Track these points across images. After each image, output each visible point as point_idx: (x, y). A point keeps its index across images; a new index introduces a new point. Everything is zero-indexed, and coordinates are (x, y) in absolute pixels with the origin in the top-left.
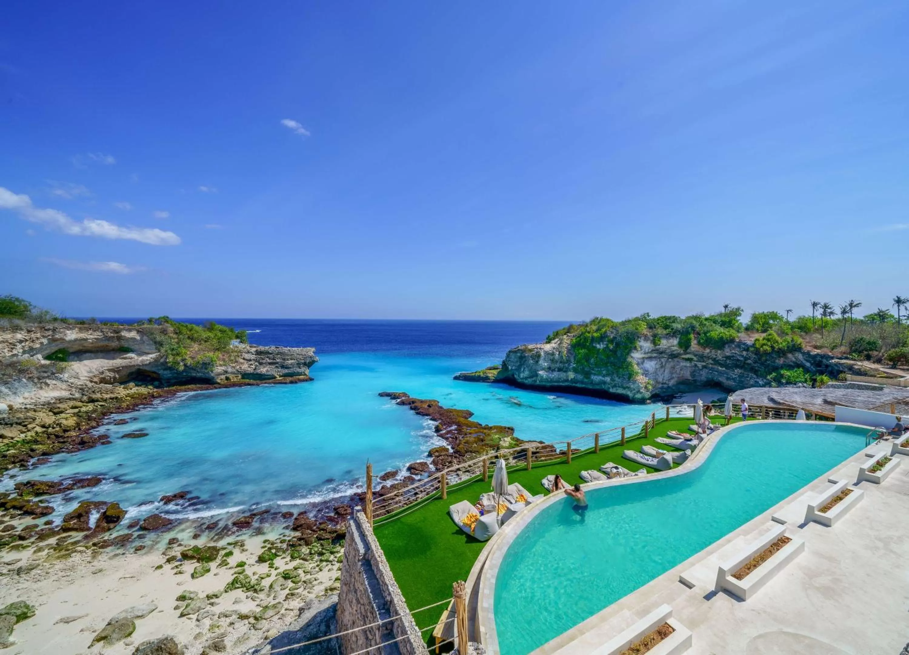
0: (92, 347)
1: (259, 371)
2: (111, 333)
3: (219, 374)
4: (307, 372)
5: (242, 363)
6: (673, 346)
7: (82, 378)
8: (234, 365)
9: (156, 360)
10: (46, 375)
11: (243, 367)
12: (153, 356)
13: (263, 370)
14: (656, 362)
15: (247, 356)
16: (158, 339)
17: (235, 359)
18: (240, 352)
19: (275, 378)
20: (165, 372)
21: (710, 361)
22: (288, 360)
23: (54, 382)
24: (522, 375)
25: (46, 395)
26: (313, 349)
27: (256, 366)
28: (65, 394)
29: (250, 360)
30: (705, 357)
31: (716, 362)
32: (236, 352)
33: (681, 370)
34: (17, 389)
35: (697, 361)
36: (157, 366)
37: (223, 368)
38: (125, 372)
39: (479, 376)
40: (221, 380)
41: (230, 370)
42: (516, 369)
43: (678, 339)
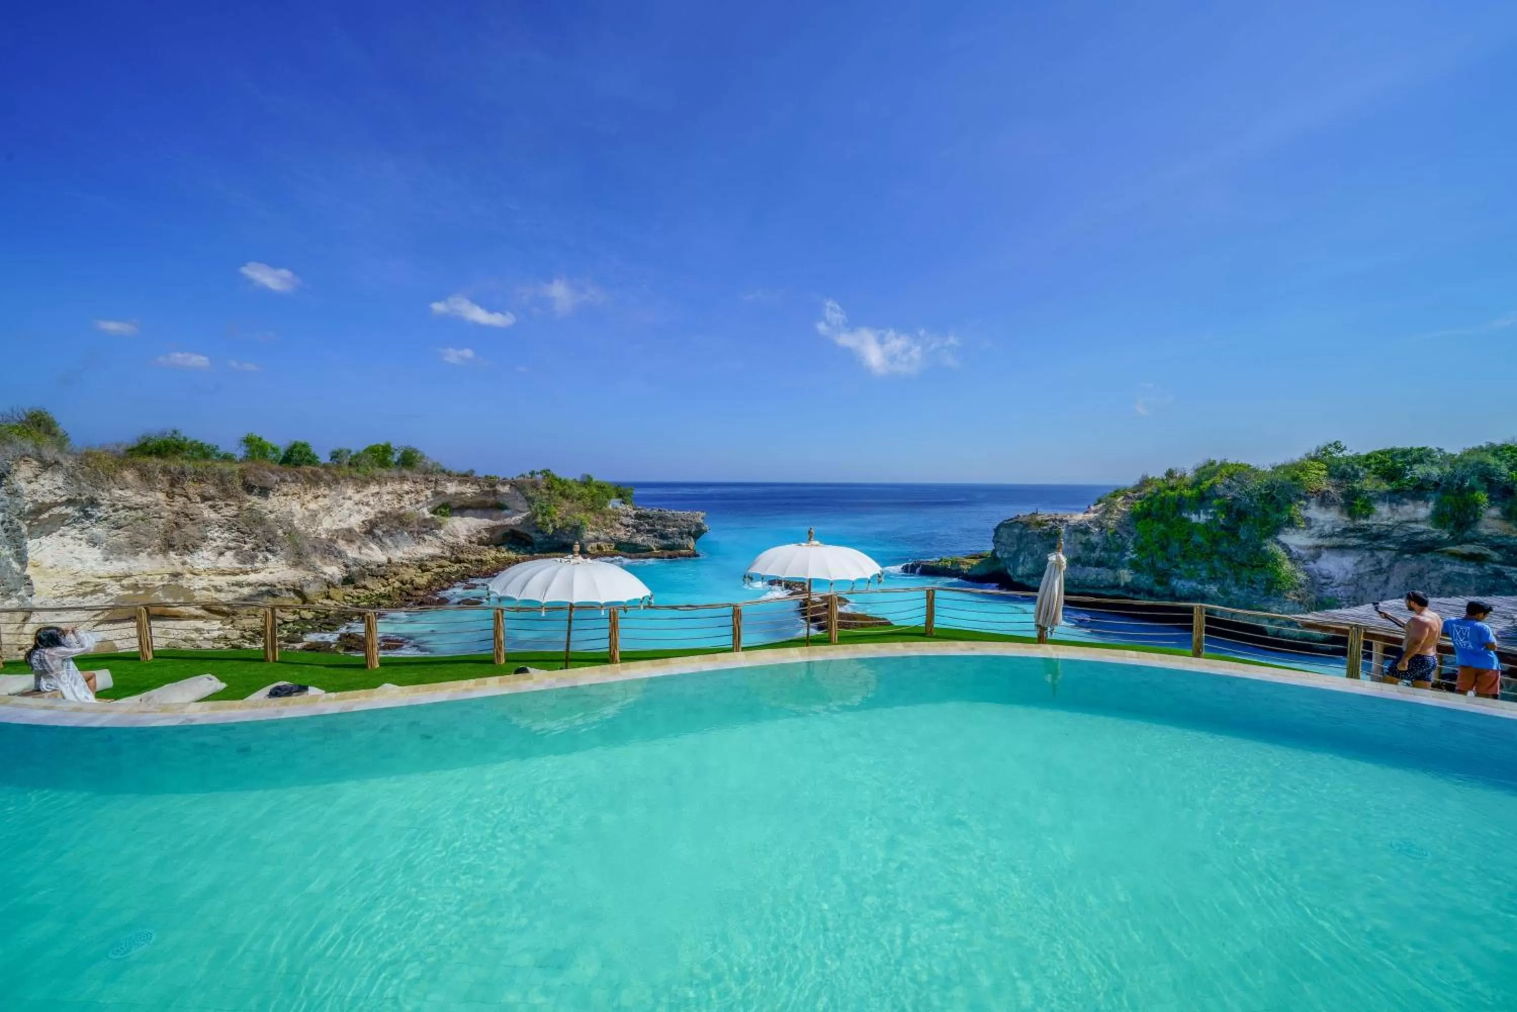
0: (472, 503)
1: (634, 540)
2: (487, 486)
3: (590, 541)
4: (692, 544)
5: (618, 529)
6: (1416, 521)
7: (462, 537)
8: (608, 531)
9: (527, 519)
10: (424, 530)
11: (618, 534)
12: (525, 514)
13: (639, 539)
14: (1358, 558)
15: (625, 520)
16: (530, 494)
17: (611, 522)
18: (619, 514)
19: (651, 550)
20: (538, 535)
22: (669, 527)
23: (430, 538)
24: (1020, 570)
25: (422, 551)
26: (703, 514)
27: (634, 533)
28: (437, 551)
29: (628, 526)
32: (614, 514)
34: (398, 542)
35: (1501, 563)
36: (528, 527)
37: (594, 534)
38: (499, 533)
39: (945, 568)
40: (592, 548)
41: (602, 536)
42: (1009, 559)
43: (1431, 504)
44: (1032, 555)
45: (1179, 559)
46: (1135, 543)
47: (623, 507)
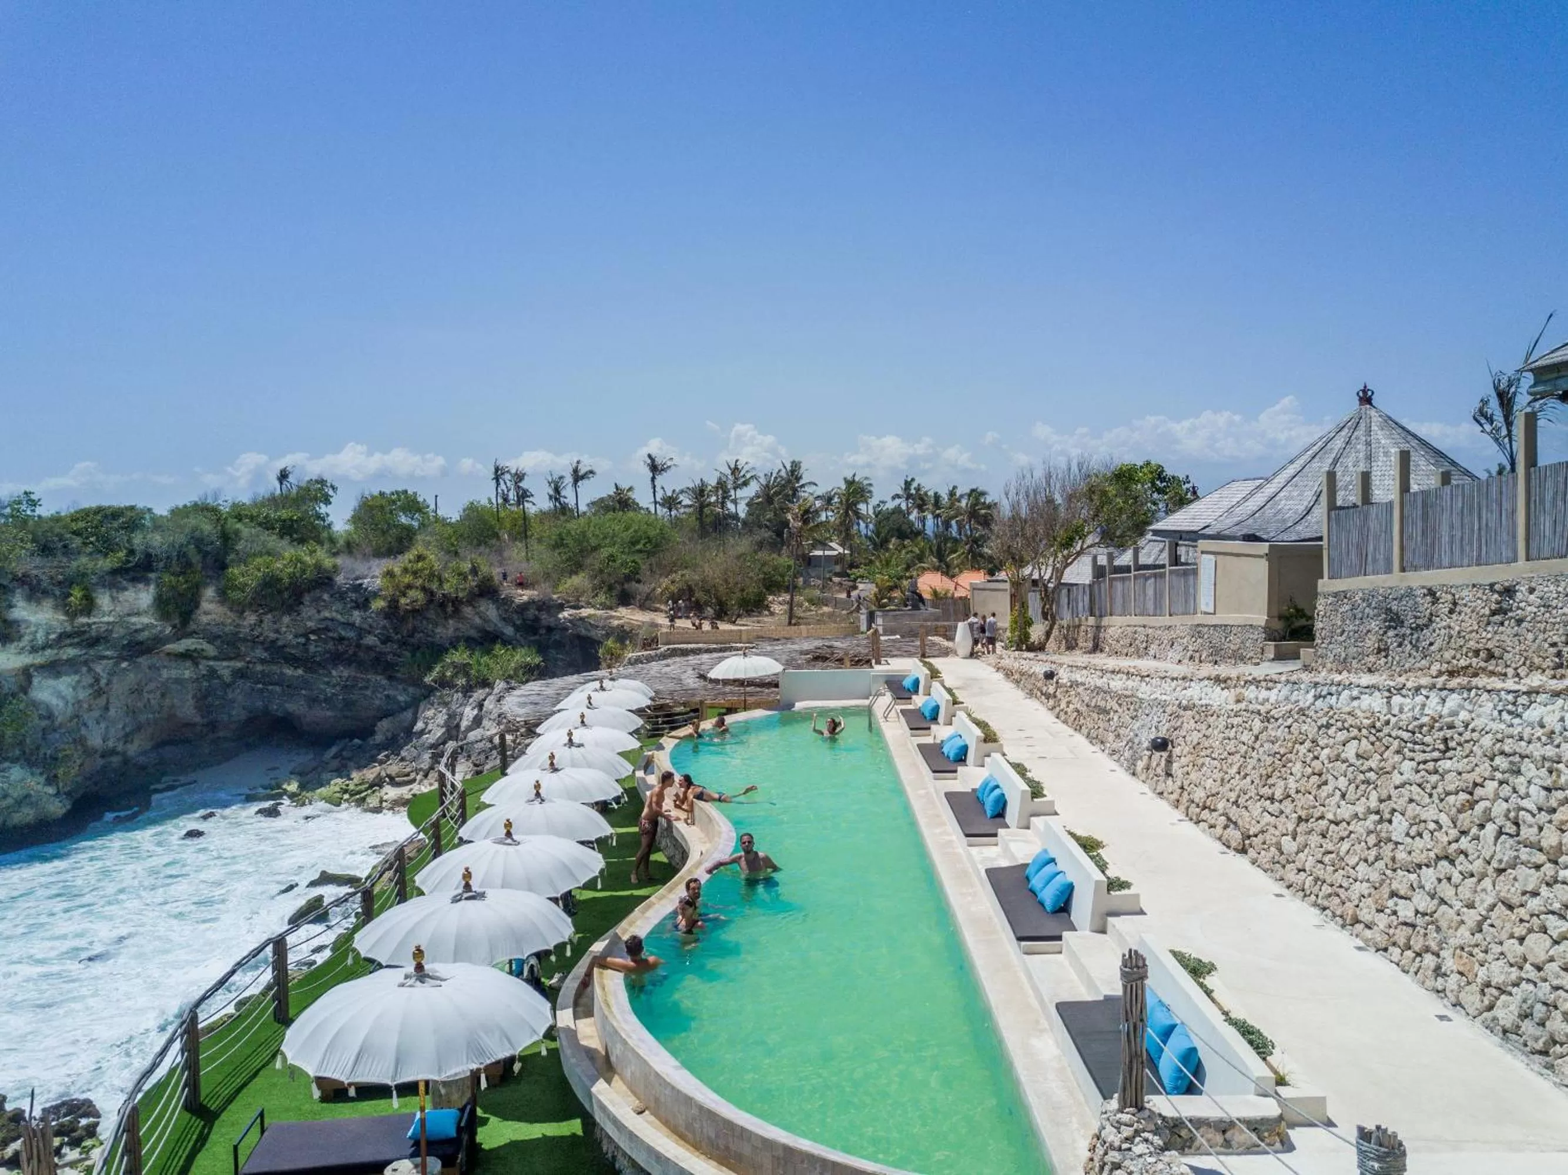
6: (138, 614)
14: (74, 678)
21: (260, 653)
30: (245, 640)
31: (277, 652)
33: (163, 695)
35: (215, 658)
43: (152, 588)
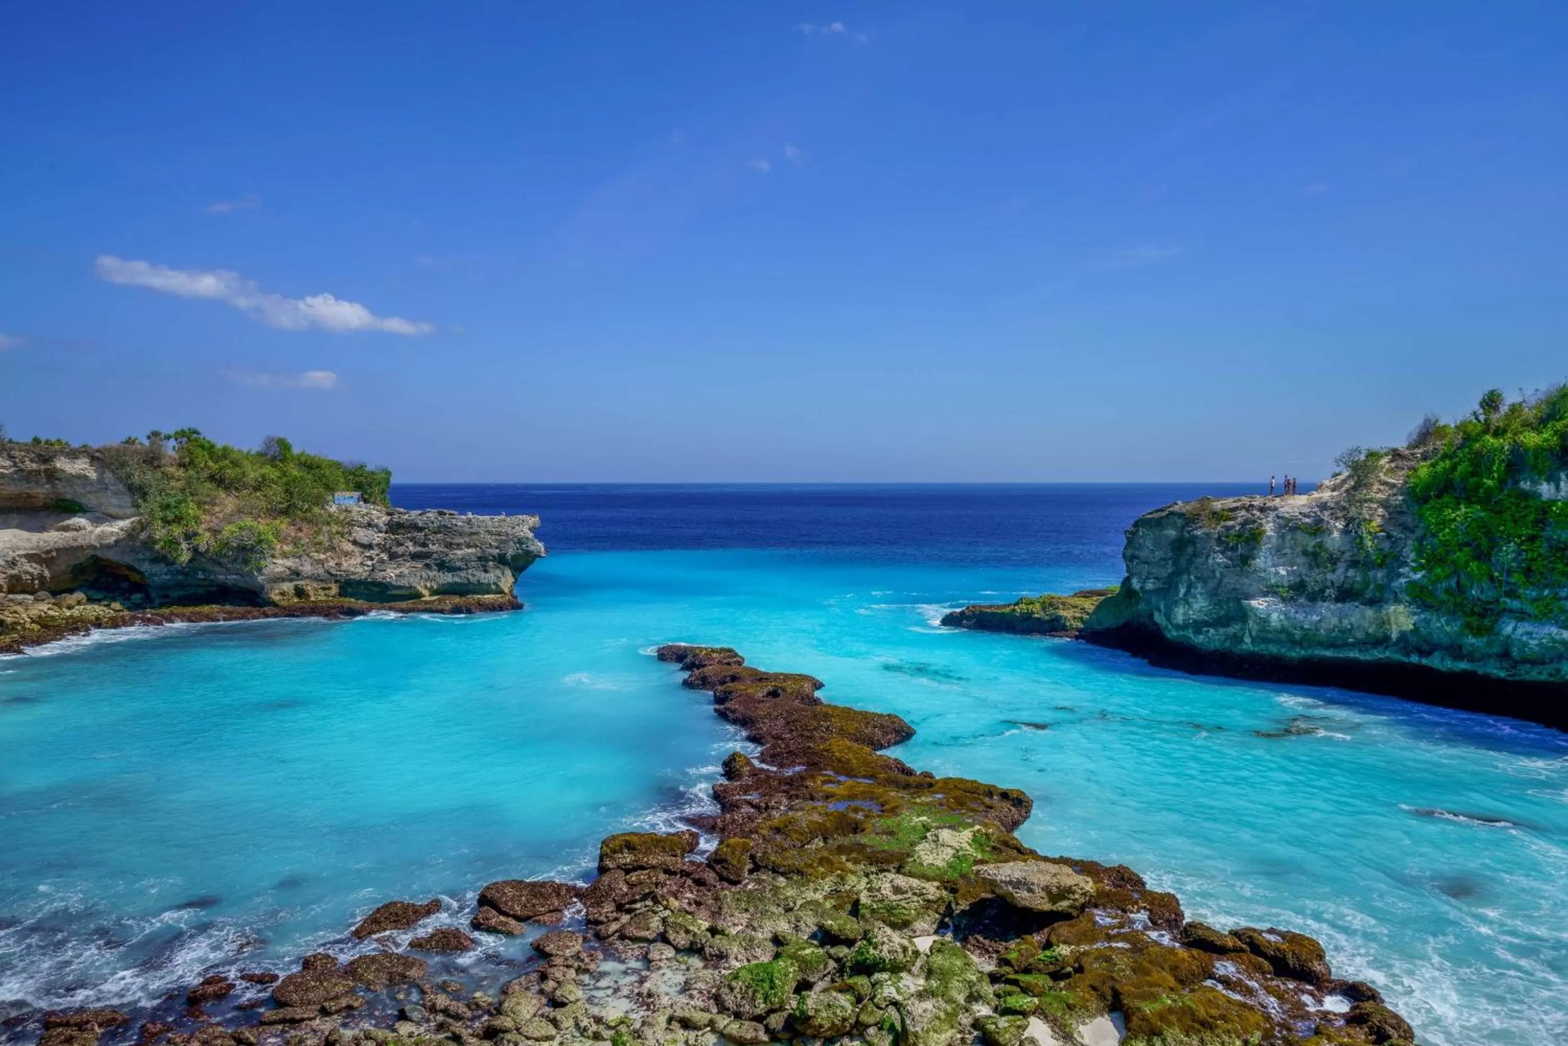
1: (379, 576)
2: (32, 461)
3: (280, 579)
4: (506, 581)
5: (347, 554)
8: (322, 556)
9: (131, 534)
11: (345, 565)
12: (125, 524)
13: (391, 573)
15: (362, 535)
16: (136, 479)
17: (330, 540)
18: (351, 523)
19: (419, 596)
20: (156, 568)
22: (459, 546)
24: (1180, 613)
26: (534, 520)
27: (382, 561)
29: (370, 547)
32: (338, 522)
36: (133, 550)
37: (289, 563)
38: (63, 565)
39: (1028, 617)
40: (283, 594)
41: (307, 568)
42: (1157, 591)
44: (1203, 580)
45: (1516, 578)
46: (1420, 552)
47: (363, 508)
